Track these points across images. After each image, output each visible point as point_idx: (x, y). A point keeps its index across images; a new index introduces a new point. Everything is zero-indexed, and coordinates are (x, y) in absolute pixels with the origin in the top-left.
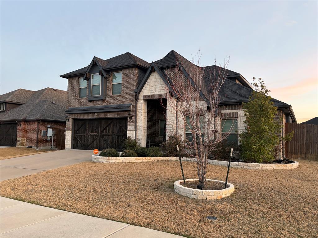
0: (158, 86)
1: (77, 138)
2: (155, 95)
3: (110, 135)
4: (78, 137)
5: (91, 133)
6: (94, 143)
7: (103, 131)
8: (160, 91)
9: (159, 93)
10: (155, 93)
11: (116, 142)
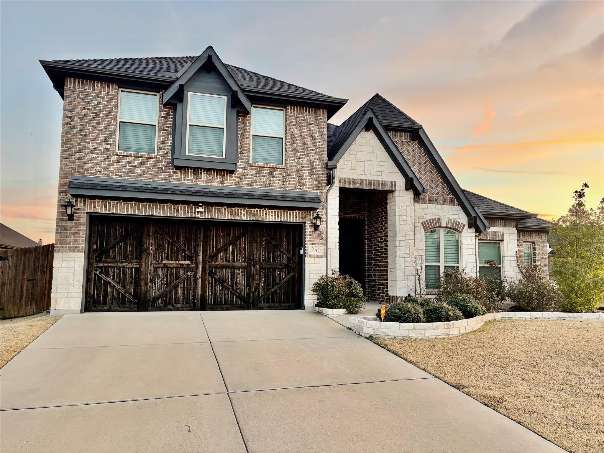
0: (377, 163)
1: (103, 276)
2: (370, 183)
3: (239, 268)
4: (107, 274)
5: (164, 262)
6: (180, 290)
7: (215, 256)
8: (380, 174)
9: (380, 179)
10: (370, 178)
11: (258, 285)
